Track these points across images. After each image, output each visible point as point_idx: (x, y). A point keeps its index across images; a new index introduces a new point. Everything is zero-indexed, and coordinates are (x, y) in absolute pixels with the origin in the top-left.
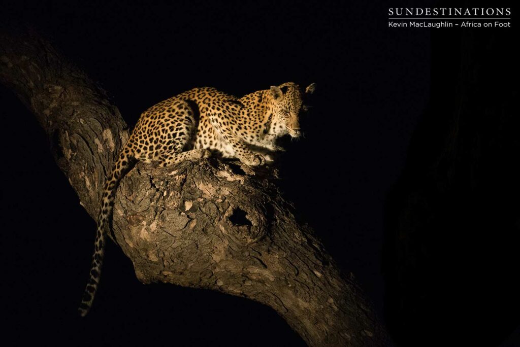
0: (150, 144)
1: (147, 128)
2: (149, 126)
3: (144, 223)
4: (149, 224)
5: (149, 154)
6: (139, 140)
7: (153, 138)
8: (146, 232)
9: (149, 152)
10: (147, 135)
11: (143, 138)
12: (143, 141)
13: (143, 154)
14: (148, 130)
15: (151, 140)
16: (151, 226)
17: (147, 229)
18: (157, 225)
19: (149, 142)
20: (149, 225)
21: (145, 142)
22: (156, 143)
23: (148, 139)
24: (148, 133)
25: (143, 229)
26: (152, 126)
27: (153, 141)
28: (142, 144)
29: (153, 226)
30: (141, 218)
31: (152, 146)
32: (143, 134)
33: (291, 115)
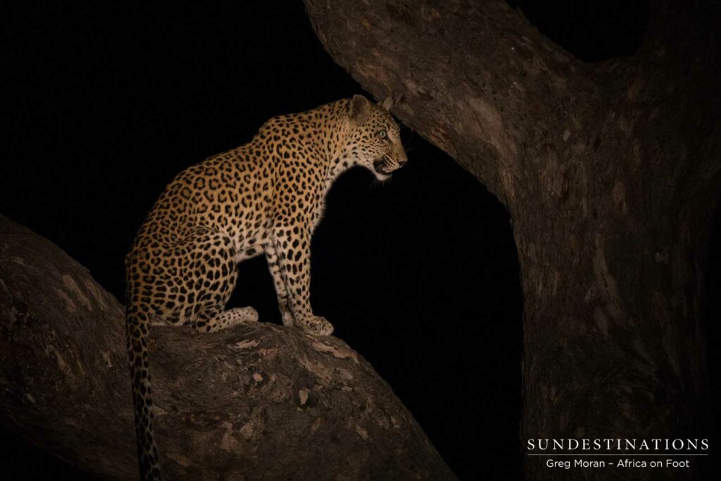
0: (189, 292)
1: (178, 268)
3: (229, 425)
4: (237, 426)
5: (187, 310)
6: (169, 289)
7: (193, 281)
8: (233, 440)
9: (186, 304)
10: (182, 279)
11: (175, 284)
12: (177, 289)
13: (176, 308)
14: (181, 271)
15: (190, 285)
16: (243, 429)
17: (236, 435)
18: (255, 428)
19: (186, 288)
20: (239, 429)
21: (179, 290)
22: (198, 288)
23: (184, 284)
24: (181, 275)
25: (226, 436)
26: (185, 264)
27: (194, 285)
28: (175, 293)
29: (247, 430)
30: (217, 418)
31: (193, 294)
32: (173, 278)
33: (390, 141)
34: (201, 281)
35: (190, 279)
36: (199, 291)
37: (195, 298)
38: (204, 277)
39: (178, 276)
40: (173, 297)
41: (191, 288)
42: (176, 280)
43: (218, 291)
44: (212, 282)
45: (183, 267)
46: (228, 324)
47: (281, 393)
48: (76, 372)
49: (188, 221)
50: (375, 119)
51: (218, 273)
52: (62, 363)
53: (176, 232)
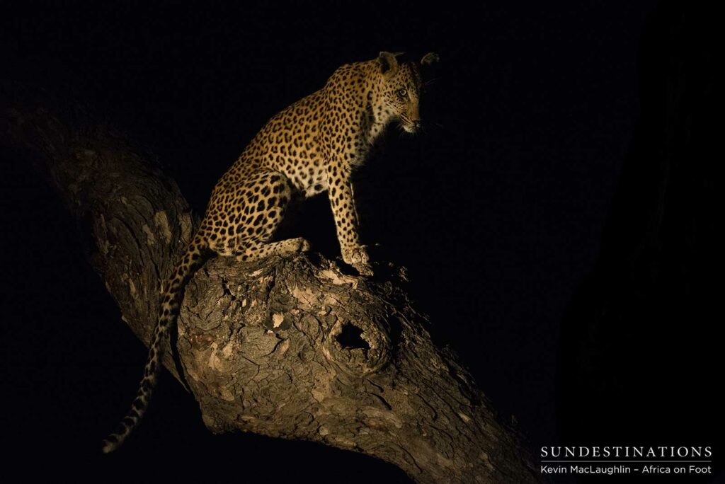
1: (225, 204)
2: (226, 202)
3: (215, 345)
4: (221, 347)
7: (234, 216)
8: (217, 359)
9: (228, 237)
10: (226, 214)
12: (221, 222)
13: (219, 240)
15: (231, 219)
16: (225, 349)
17: (218, 355)
18: (233, 349)
20: (222, 349)
21: (222, 224)
22: (237, 221)
23: (227, 218)
25: (213, 355)
28: (218, 227)
29: (228, 350)
30: (210, 339)
31: (232, 228)
32: (219, 213)
33: (409, 100)
34: (240, 215)
35: (232, 214)
36: (238, 224)
37: (235, 230)
38: (242, 212)
39: (223, 211)
40: (216, 230)
41: (231, 222)
42: (221, 215)
43: (251, 225)
44: (248, 217)
45: (228, 204)
46: (267, 254)
47: (257, 317)
48: (142, 297)
49: (253, 162)
50: (400, 77)
51: (253, 208)
52: (133, 289)
53: (240, 172)
